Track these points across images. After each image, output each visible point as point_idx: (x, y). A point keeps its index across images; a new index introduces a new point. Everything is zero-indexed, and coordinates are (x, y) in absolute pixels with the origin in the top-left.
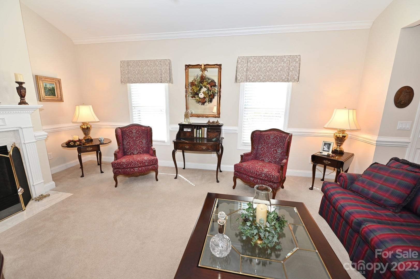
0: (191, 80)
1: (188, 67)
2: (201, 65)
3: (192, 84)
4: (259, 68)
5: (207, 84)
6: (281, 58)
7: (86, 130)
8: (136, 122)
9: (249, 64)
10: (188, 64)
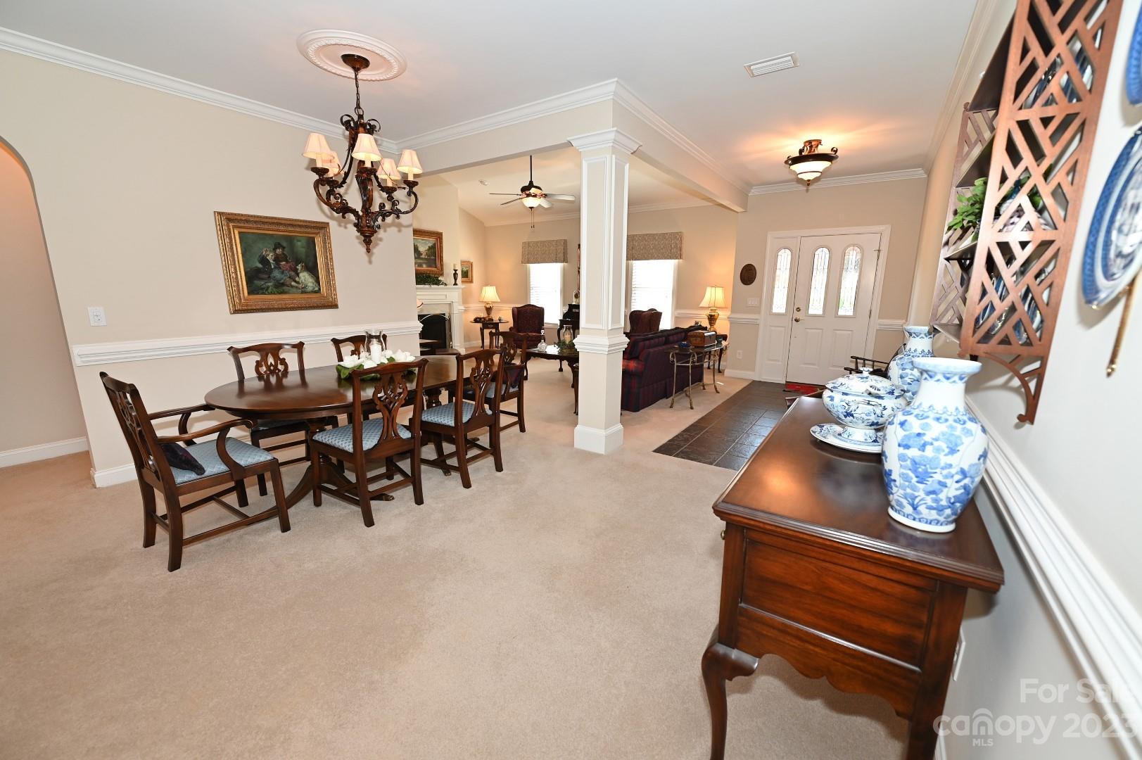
4: (643, 245)
6: (664, 236)
7: (489, 310)
8: (530, 303)
9: (634, 242)
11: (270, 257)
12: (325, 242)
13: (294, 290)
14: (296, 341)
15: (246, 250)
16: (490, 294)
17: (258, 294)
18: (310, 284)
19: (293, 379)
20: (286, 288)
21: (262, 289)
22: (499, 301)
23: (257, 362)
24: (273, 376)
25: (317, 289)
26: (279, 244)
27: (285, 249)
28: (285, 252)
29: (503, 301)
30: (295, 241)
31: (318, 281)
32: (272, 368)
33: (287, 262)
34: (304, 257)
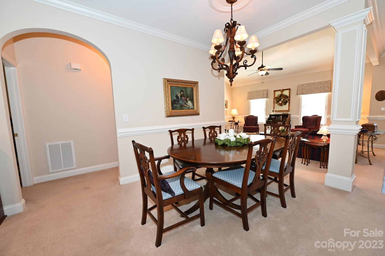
0: (276, 96)
1: (275, 91)
2: (281, 90)
3: (276, 98)
4: (308, 88)
5: (283, 97)
6: (320, 83)
7: (234, 118)
8: (251, 115)
9: (303, 87)
10: (275, 90)
11: (179, 96)
12: (196, 89)
13: (186, 108)
14: (191, 128)
15: (172, 93)
16: (234, 112)
17: (174, 110)
18: (191, 106)
19: (189, 144)
20: (183, 107)
21: (176, 108)
22: (238, 114)
23: (178, 136)
24: (183, 143)
25: (193, 108)
26: (182, 90)
27: (184, 92)
28: (184, 93)
29: (239, 114)
30: (187, 89)
31: (193, 105)
32: (183, 139)
33: (184, 97)
34: (189, 95)
